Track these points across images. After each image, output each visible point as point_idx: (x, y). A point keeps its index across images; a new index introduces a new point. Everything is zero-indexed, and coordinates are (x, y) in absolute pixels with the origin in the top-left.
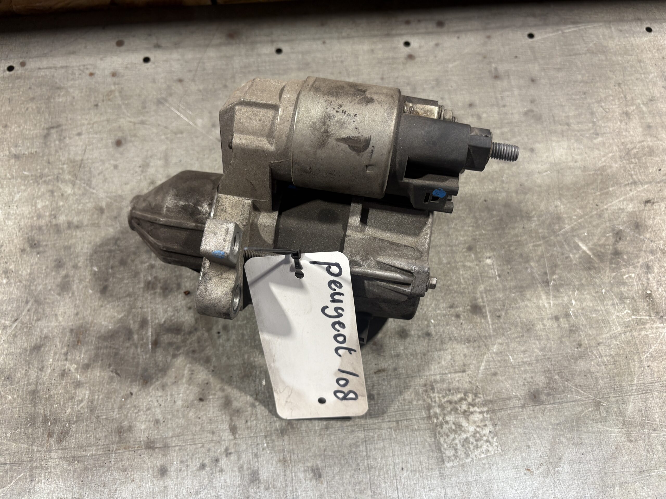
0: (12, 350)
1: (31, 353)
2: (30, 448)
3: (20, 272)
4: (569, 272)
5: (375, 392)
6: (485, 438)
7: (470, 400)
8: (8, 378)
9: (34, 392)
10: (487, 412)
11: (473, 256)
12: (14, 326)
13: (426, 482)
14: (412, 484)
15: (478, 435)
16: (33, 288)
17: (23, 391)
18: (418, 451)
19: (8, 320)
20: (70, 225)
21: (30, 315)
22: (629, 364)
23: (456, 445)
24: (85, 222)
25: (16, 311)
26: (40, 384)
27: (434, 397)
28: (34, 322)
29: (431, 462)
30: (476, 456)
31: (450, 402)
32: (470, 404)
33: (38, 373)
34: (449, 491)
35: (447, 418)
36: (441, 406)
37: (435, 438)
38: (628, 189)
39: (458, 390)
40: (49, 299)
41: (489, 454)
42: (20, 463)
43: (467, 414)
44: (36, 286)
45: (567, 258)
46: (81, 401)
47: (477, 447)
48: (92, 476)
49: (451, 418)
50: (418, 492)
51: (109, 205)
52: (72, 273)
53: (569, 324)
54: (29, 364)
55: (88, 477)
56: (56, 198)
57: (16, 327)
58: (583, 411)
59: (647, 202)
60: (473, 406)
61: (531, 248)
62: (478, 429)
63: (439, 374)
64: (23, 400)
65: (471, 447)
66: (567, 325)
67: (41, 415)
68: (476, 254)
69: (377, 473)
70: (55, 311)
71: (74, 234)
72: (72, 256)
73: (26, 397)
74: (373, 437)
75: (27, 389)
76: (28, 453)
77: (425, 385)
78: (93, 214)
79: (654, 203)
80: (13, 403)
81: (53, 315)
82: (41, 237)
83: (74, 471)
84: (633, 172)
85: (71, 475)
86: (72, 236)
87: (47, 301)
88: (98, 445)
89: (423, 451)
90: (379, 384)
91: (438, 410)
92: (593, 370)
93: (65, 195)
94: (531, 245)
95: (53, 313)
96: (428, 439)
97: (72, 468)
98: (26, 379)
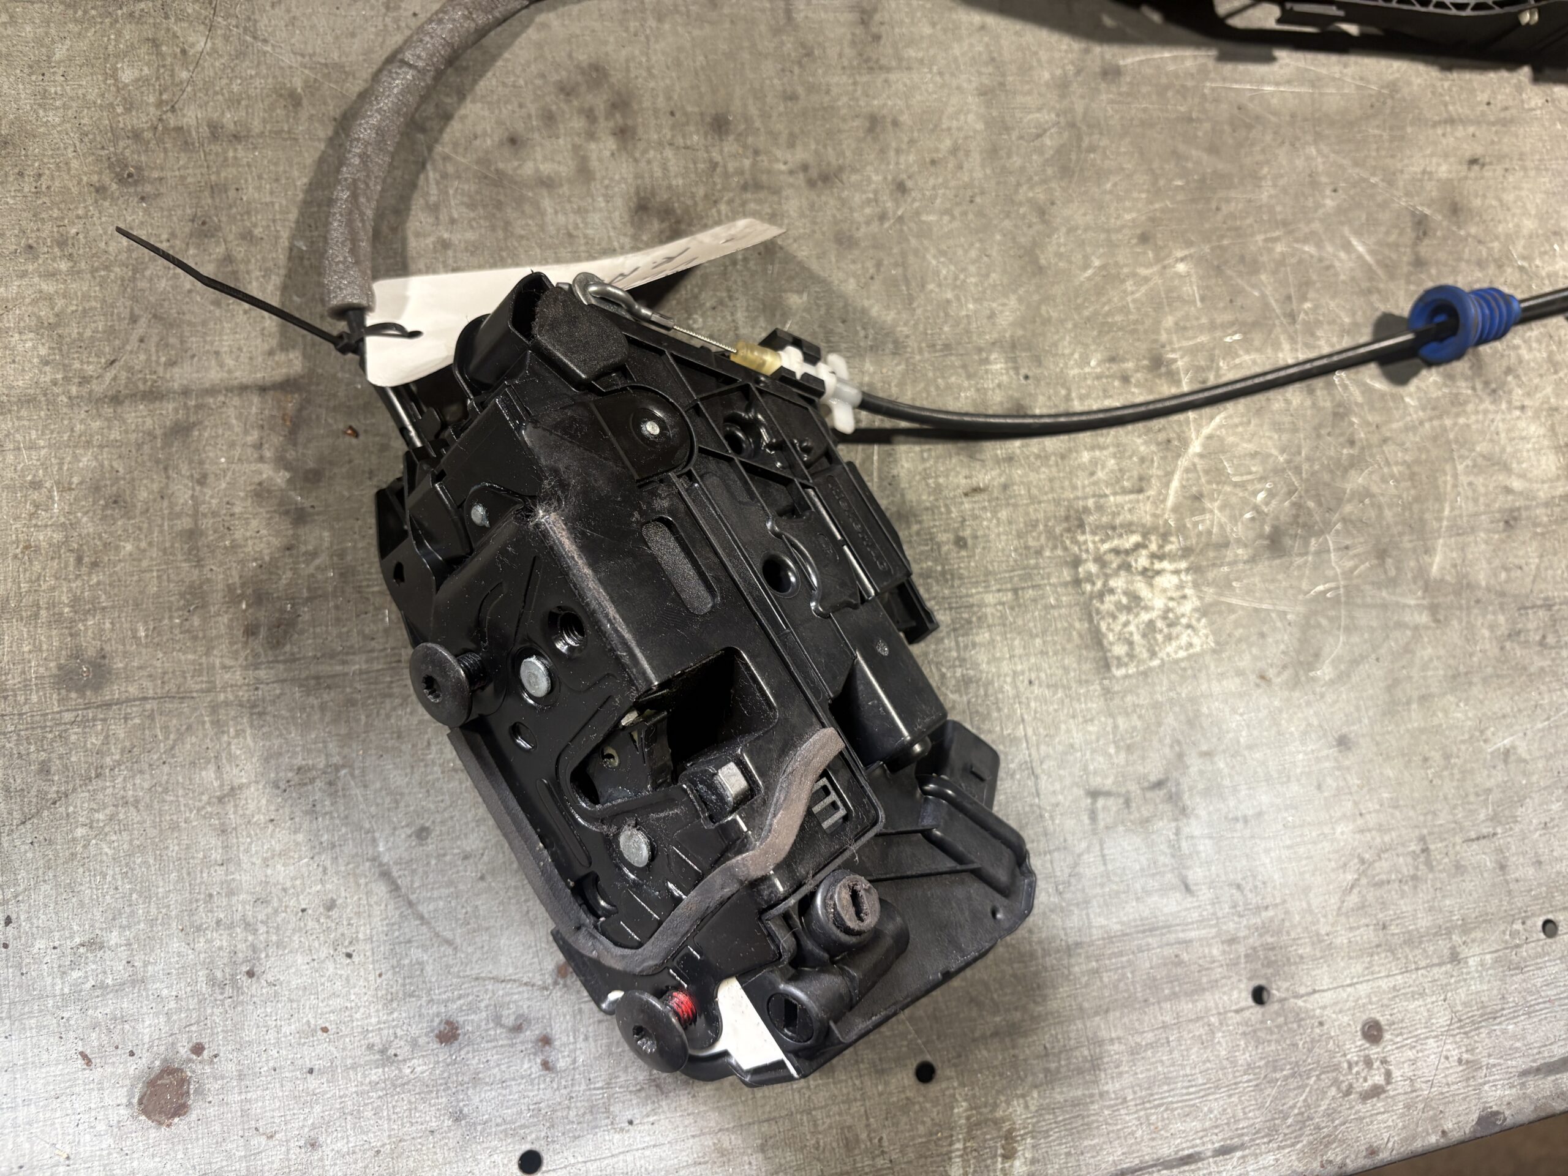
0: (115, 435)
1: (167, 445)
2: (204, 660)
3: (102, 245)
4: (1333, 297)
5: (967, 533)
6: (1184, 621)
7: (1153, 547)
8: (115, 502)
9: (192, 535)
10: (1187, 570)
11: (1151, 254)
12: (109, 376)
13: (1077, 706)
14: (1051, 709)
15: (1171, 615)
16: (142, 284)
17: (161, 532)
18: (1059, 647)
19: (89, 363)
20: (215, 130)
21: (147, 351)
22: (1436, 479)
23: (1131, 634)
24: (256, 125)
25: (109, 340)
26: (205, 515)
27: (1085, 542)
28: (161, 370)
29: (1086, 667)
30: (1168, 655)
31: (1116, 551)
32: (1153, 556)
33: (193, 489)
34: (1121, 721)
35: (1112, 583)
36: (1099, 560)
37: (1091, 620)
38: (1440, 131)
39: (1129, 528)
40: (193, 313)
41: (1191, 651)
42: (183, 696)
43: (1148, 574)
44: (151, 280)
45: (1328, 268)
46: (314, 554)
47: (1169, 638)
48: (367, 717)
49: (1118, 583)
50: (1063, 727)
51: (312, 87)
52: (240, 251)
53: (1332, 401)
54: (166, 469)
55: (358, 721)
56: (169, 60)
57: (115, 379)
58: (1356, 567)
59: (1473, 162)
60: (1161, 558)
61: (1260, 244)
62: (1171, 604)
63: (1094, 496)
64: (165, 553)
65: (1159, 637)
66: (1328, 404)
67: (220, 586)
68: (1157, 250)
69: (982, 692)
70: (212, 343)
71: (231, 154)
72: (234, 210)
73: (172, 546)
74: (969, 622)
75: (171, 527)
76: (198, 672)
77: (1067, 518)
78: (272, 108)
79: (1483, 165)
80: (140, 560)
81: (208, 352)
82: (143, 158)
83: (323, 708)
84: (1447, 98)
85: (316, 717)
86: (226, 159)
87: (187, 317)
88: (372, 651)
89: (1069, 646)
90: (975, 517)
91: (1093, 568)
92: (1375, 489)
93: (191, 52)
94: (1260, 238)
95: (207, 347)
96: (1077, 625)
97: (316, 702)
98: (165, 503)
